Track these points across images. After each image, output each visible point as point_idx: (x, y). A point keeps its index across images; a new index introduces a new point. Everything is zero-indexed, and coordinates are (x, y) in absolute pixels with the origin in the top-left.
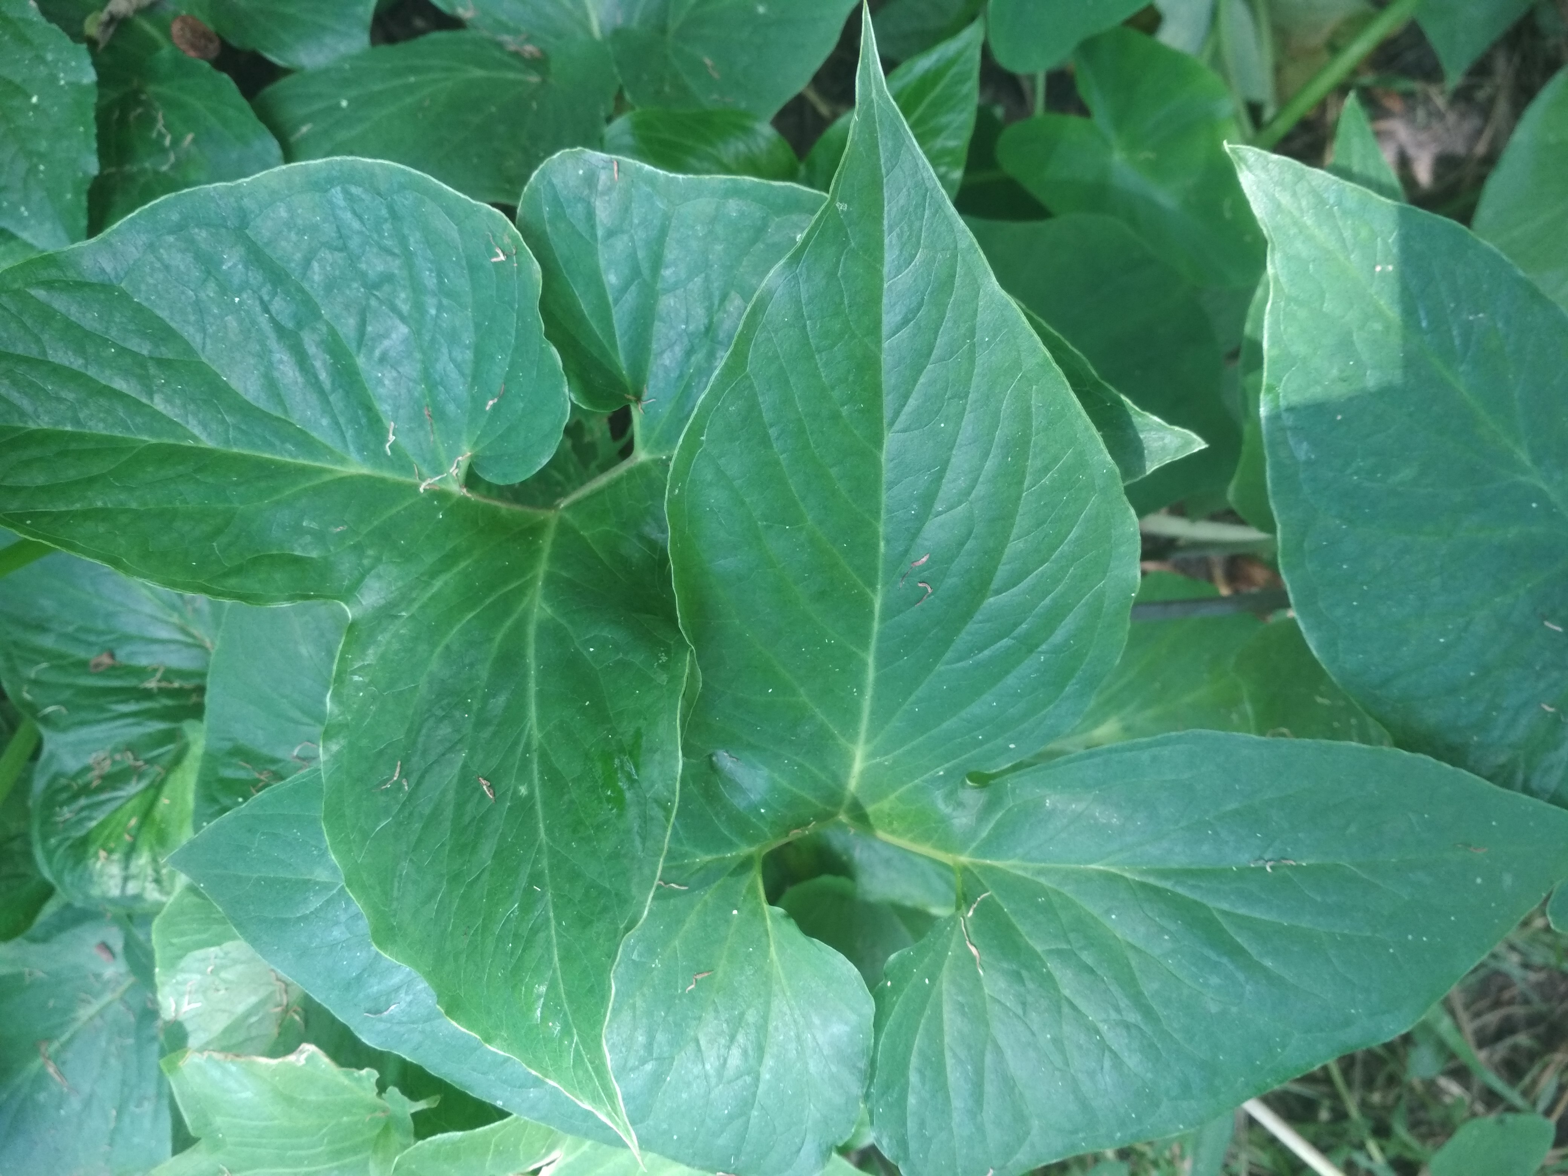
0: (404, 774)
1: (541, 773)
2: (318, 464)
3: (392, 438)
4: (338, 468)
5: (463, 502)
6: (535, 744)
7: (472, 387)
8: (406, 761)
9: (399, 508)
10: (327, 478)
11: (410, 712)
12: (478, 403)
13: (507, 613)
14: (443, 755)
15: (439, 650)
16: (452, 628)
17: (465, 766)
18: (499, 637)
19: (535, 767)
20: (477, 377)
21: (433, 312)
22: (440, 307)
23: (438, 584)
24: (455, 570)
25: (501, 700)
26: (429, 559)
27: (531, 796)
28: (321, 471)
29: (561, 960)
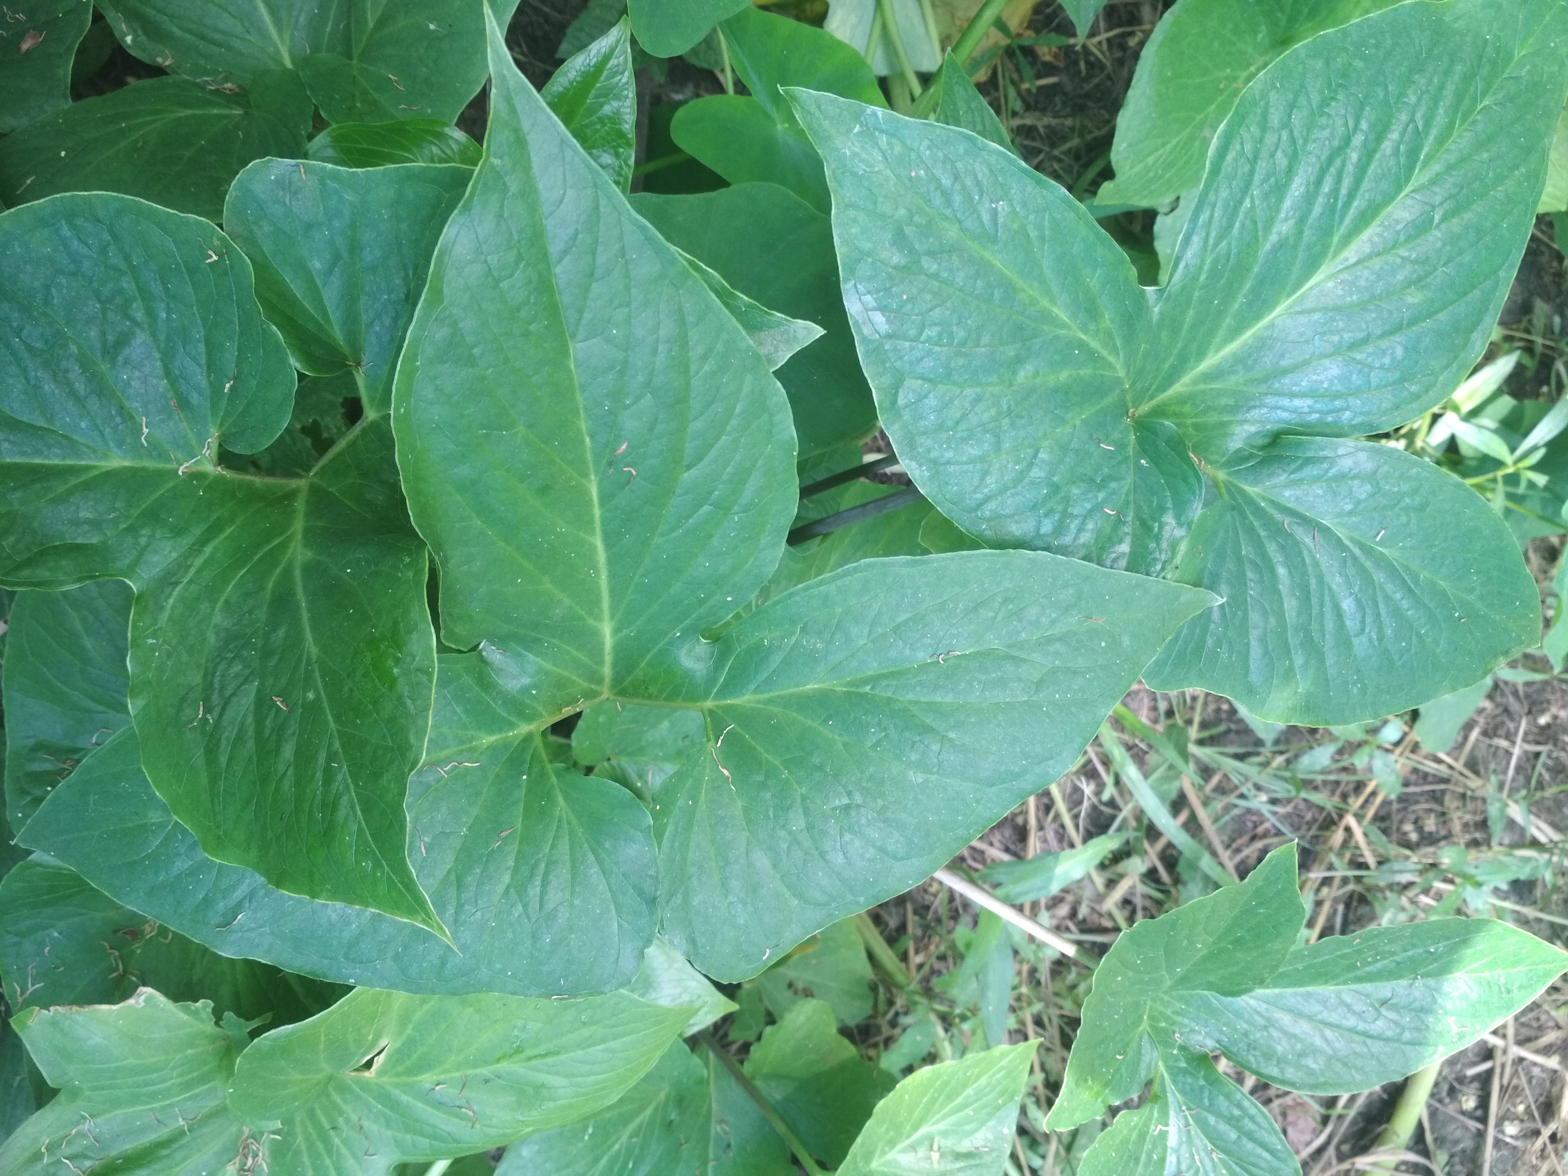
0: (208, 710)
1: (323, 677)
2: (83, 463)
3: (146, 430)
4: (102, 463)
5: (218, 480)
6: (314, 658)
7: (209, 376)
8: (206, 700)
9: (163, 491)
10: (95, 473)
11: (203, 661)
12: (216, 389)
13: (275, 565)
14: (239, 687)
15: (220, 604)
16: (228, 585)
17: (259, 691)
18: (270, 585)
19: (317, 674)
20: (212, 366)
21: (164, 315)
22: (169, 311)
23: (208, 549)
24: (222, 536)
25: (281, 633)
26: (197, 531)
27: (318, 698)
28: (88, 468)
29: (363, 812)
